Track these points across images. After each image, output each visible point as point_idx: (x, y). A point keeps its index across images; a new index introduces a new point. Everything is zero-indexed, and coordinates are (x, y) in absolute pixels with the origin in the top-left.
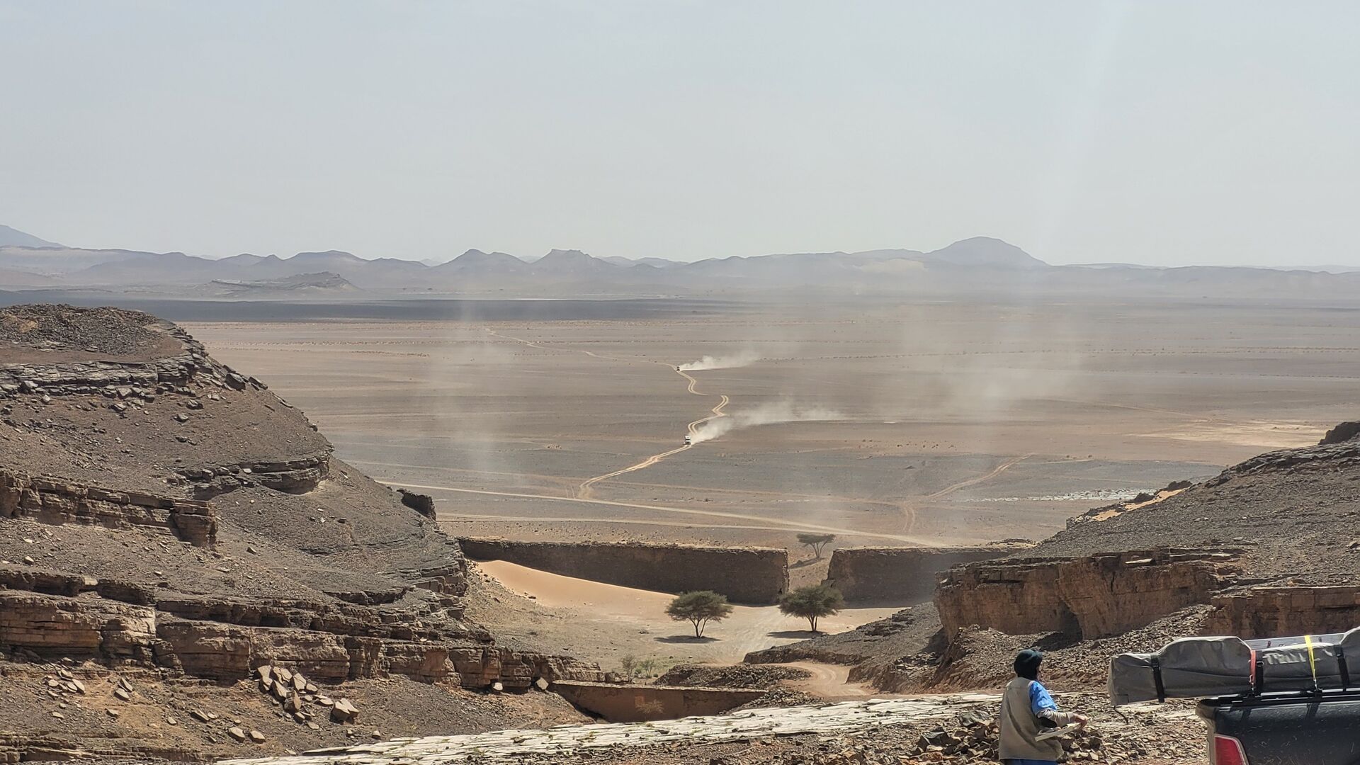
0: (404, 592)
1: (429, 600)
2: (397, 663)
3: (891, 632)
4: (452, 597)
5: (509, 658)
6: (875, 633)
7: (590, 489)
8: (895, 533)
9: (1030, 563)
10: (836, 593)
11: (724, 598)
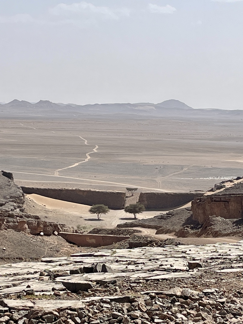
0: (6, 203)
1: (14, 206)
2: (10, 225)
3: (167, 218)
4: (21, 205)
5: (46, 224)
6: (161, 219)
7: (58, 173)
8: (156, 188)
9: (231, 195)
10: (142, 206)
11: (107, 207)
